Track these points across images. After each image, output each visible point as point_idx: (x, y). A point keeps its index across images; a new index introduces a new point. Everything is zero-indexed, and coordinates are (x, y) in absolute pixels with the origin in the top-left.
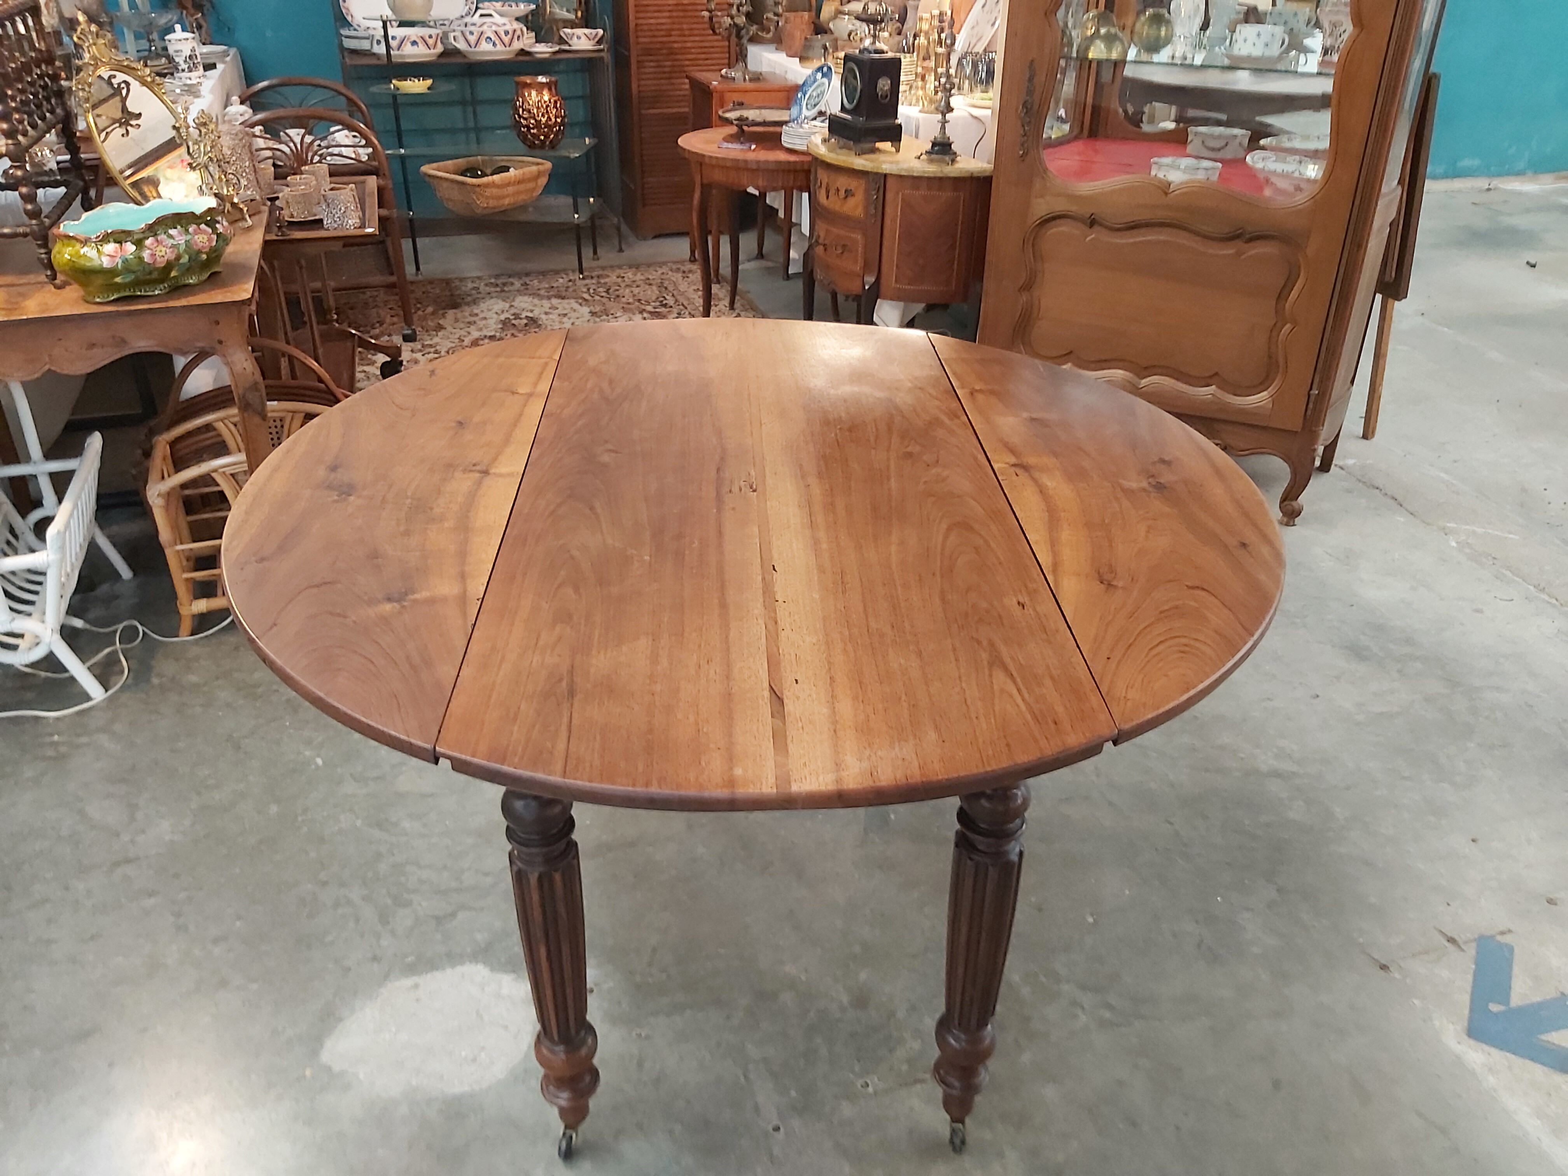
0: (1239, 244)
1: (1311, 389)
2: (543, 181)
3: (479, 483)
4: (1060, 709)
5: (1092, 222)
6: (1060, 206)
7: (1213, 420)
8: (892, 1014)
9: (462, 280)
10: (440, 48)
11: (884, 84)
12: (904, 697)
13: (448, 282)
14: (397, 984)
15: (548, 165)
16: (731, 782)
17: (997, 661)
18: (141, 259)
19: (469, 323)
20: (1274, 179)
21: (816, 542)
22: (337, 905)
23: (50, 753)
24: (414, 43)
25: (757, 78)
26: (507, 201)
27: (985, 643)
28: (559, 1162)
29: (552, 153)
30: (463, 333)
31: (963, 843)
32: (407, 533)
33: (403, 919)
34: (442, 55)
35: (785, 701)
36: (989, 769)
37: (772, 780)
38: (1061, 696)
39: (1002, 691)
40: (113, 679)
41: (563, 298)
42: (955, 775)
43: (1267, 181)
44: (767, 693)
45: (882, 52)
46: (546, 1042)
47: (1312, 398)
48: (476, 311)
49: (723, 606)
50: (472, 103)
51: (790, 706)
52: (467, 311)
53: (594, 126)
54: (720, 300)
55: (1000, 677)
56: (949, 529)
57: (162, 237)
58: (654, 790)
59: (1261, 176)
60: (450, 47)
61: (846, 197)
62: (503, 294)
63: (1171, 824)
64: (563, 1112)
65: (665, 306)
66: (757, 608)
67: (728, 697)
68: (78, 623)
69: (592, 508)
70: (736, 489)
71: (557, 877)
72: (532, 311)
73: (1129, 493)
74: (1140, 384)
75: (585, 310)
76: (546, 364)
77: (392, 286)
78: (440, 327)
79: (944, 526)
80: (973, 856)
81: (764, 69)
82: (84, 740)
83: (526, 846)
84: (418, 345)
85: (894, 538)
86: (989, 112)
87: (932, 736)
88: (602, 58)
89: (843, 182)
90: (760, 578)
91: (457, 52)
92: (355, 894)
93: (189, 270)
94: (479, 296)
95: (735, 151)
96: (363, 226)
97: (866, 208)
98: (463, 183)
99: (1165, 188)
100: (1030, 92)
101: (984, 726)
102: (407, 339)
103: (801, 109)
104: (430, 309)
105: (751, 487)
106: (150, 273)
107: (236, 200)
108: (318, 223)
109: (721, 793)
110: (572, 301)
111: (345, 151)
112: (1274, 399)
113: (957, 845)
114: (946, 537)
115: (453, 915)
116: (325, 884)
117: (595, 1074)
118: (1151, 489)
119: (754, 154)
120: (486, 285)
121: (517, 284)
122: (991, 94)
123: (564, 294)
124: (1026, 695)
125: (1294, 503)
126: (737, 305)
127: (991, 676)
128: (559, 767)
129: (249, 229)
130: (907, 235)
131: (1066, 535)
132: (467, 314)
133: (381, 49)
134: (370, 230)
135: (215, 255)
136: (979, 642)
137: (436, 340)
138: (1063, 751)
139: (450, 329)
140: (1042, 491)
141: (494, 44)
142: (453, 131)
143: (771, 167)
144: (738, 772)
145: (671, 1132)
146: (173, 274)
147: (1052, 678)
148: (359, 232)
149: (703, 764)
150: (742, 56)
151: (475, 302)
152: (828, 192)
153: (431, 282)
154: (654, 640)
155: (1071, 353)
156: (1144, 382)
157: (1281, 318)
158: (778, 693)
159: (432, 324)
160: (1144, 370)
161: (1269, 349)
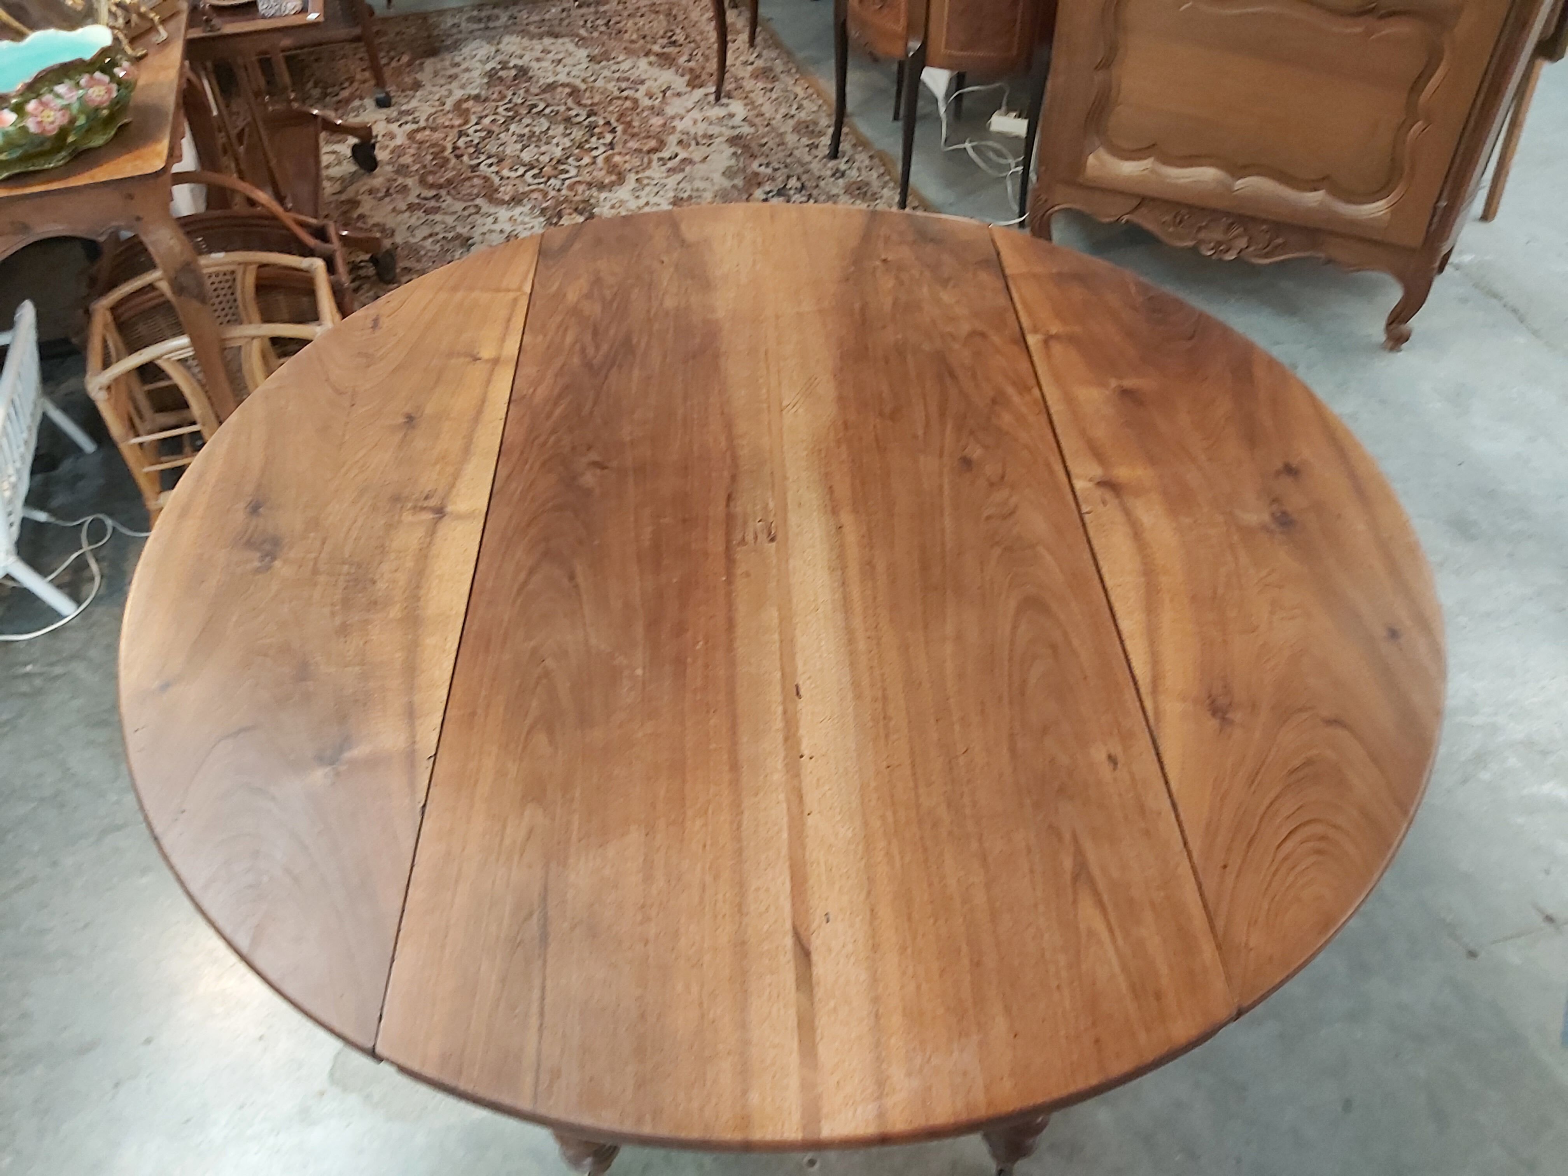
3: (432, 532)
4: (1164, 971)
7: (1317, 230)
9: (441, 13)
12: (964, 947)
13: (424, 17)
16: (745, 1115)
17: (1082, 873)
18: (24, 130)
19: (450, 77)
21: (850, 632)
23: (24, 688)
27: (1067, 837)
30: (443, 92)
32: (344, 630)
35: (815, 957)
37: (796, 1117)
38: (1165, 943)
39: (1089, 932)
40: (85, 588)
41: (556, 36)
44: (789, 941)
48: (458, 59)
49: (735, 766)
51: (818, 966)
52: (448, 58)
54: (738, 32)
55: (1086, 906)
56: (1019, 611)
57: (48, 97)
62: (488, 33)
65: (674, 43)
66: (777, 771)
67: (741, 948)
68: (41, 516)
69: (572, 577)
70: (750, 537)
72: (521, 57)
73: (1247, 532)
74: (1234, 185)
75: (582, 53)
76: (515, 300)
77: (357, 39)
78: (417, 86)
79: (1013, 604)
82: (58, 670)
84: (392, 112)
85: (949, 629)
87: (1000, 1023)
90: (780, 709)
93: (89, 131)
94: (459, 36)
96: (304, 10)
101: (1067, 1004)
102: (383, 103)
104: (405, 59)
105: (769, 533)
106: (42, 144)
107: (143, 9)
108: (251, 8)
110: (567, 40)
112: (1395, 208)
114: (1015, 628)
118: (1273, 526)
120: (468, 20)
121: (504, 18)
123: (557, 29)
125: (1403, 327)
126: (759, 39)
127: (1075, 901)
129: (165, 43)
131: (1167, 617)
132: (447, 63)
134: (312, 17)
135: (118, 107)
137: (414, 103)
139: (428, 86)
140: (1137, 534)
144: (754, 1100)
146: (70, 139)
147: (1153, 905)
148: (299, 20)
149: (709, 1084)
151: (456, 45)
153: (406, 18)
154: (647, 835)
155: (1154, 145)
156: (1239, 184)
157: (1411, 112)
158: (804, 941)
159: (408, 80)
160: (1238, 170)
161: (1394, 147)
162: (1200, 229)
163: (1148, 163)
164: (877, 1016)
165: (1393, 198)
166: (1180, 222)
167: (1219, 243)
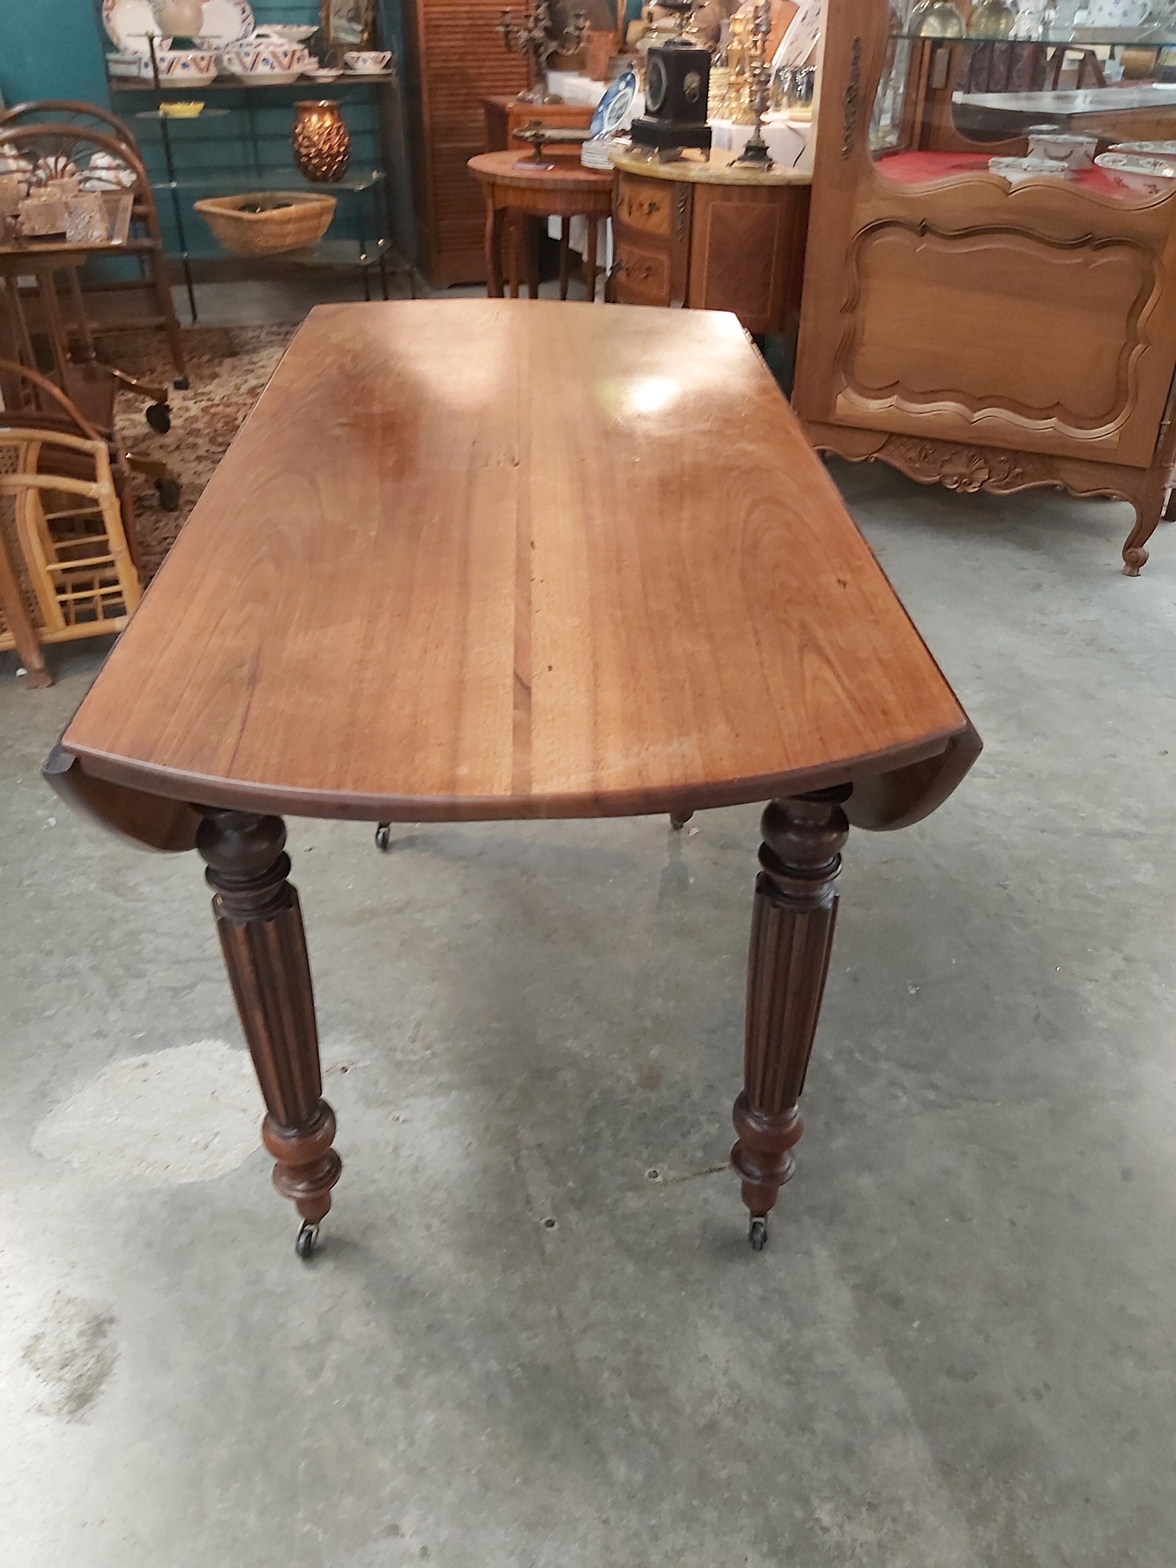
0: (1086, 251)
1: (1162, 420)
2: (328, 219)
4: (891, 698)
5: (924, 229)
6: (887, 210)
7: (1052, 457)
8: (686, 1095)
9: (242, 328)
10: (213, 73)
11: (692, 81)
12: (687, 686)
13: (227, 331)
14: (124, 1062)
15: (332, 201)
16: (452, 784)
17: (809, 644)
19: (248, 371)
20: (1127, 181)
21: (588, 517)
22: (61, 975)
24: (185, 65)
25: (557, 100)
26: (288, 240)
28: (298, 1261)
29: (337, 186)
30: (239, 381)
31: (765, 886)
33: (134, 991)
34: (217, 80)
35: (535, 691)
36: (795, 767)
37: (506, 780)
38: (892, 682)
39: (815, 678)
42: (752, 774)
43: (1119, 184)
44: (510, 681)
45: (689, 44)
46: (274, 1127)
47: (1164, 430)
48: (255, 359)
49: (464, 584)
50: (252, 138)
51: (538, 695)
52: (246, 358)
53: (384, 162)
55: (812, 663)
56: (754, 505)
58: (348, 792)
59: (1111, 177)
60: (225, 73)
61: (650, 212)
63: (1005, 887)
64: (302, 1205)
66: (508, 587)
67: (459, 687)
69: (312, 482)
70: (493, 463)
71: (270, 926)
74: (973, 418)
77: (159, 328)
78: (215, 376)
79: (748, 501)
80: (779, 903)
81: (566, 94)
83: (230, 889)
84: (189, 393)
85: (686, 514)
86: (809, 125)
87: (722, 729)
88: (389, 84)
89: (647, 195)
90: (513, 555)
91: (233, 77)
92: (82, 962)
94: (258, 344)
95: (529, 171)
96: (109, 239)
97: (672, 224)
98: (238, 220)
99: (1005, 187)
100: (856, 77)
101: (791, 717)
102: (181, 386)
103: (602, 125)
104: (205, 358)
105: (513, 460)
108: (61, 237)
109: (438, 797)
111: (104, 174)
112: (1123, 431)
113: (758, 890)
114: (749, 513)
115: (192, 986)
116: (49, 953)
117: (336, 1163)
119: (551, 174)
120: (268, 333)
122: (810, 108)
124: (846, 680)
125: (1139, 550)
127: (801, 660)
128: (223, 763)
130: (718, 253)
132: (246, 362)
133: (149, 73)
134: (116, 243)
136: (787, 624)
137: (210, 388)
138: (895, 746)
139: (226, 376)
141: (272, 67)
142: (232, 170)
143: (571, 187)
144: (463, 771)
145: (428, 1227)
147: (880, 661)
148: (104, 244)
149: (417, 762)
150: (542, 78)
151: (255, 350)
152: (630, 207)
153: (208, 330)
154: (370, 622)
155: (898, 382)
156: (978, 415)
157: (1132, 337)
158: (525, 680)
159: (206, 372)
160: (977, 402)
161: (1118, 373)
162: (943, 463)
163: (893, 400)
164: (596, 723)
165: (1119, 421)
166: (926, 457)
167: (962, 476)
